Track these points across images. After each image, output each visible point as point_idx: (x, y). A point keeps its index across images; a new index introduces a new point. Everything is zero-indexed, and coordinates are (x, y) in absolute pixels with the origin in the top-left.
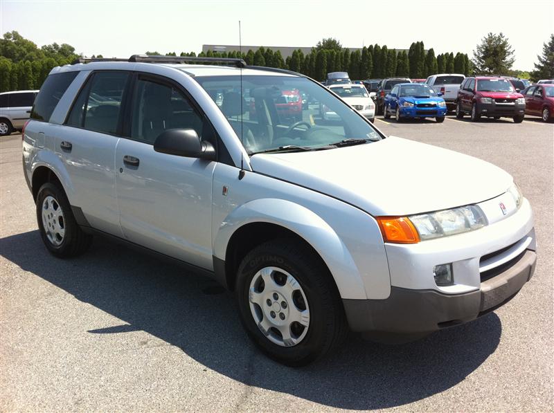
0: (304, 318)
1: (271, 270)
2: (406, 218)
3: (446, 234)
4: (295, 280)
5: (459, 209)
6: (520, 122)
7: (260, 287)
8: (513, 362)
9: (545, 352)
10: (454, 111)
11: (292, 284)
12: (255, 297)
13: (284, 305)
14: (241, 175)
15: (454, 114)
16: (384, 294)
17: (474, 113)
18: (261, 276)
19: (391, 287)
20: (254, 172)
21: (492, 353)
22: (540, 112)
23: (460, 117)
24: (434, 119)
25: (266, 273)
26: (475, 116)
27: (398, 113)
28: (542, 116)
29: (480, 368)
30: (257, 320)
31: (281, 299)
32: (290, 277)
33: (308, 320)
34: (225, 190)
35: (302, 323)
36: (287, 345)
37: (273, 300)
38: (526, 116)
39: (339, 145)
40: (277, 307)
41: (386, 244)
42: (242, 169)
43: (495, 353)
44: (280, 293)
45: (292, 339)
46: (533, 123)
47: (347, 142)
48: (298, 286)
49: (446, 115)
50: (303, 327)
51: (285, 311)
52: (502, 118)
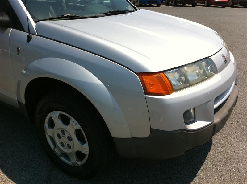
0: (85, 148)
1: (58, 113)
2: (162, 74)
3: (192, 83)
4: (76, 122)
5: (199, 62)
6: (195, 6)
7: (52, 124)
8: (223, 158)
9: (240, 148)
10: (165, 1)
11: (74, 125)
12: (49, 132)
13: (70, 139)
14: (29, 38)
15: (164, 3)
16: (145, 133)
17: (174, 2)
18: (51, 118)
19: (151, 129)
20: (39, 35)
21: (209, 152)
22: (203, 2)
23: (167, 4)
24: (156, 5)
25: (55, 115)
26: (175, 3)
27: (139, 2)
28: (204, 3)
29: (204, 165)
30: (52, 146)
31: (67, 135)
32: (72, 120)
33: (88, 150)
34: (18, 50)
35: (84, 152)
36: (73, 165)
37: (61, 135)
38: (198, 4)
39: (107, 14)
40: (64, 139)
41: (146, 96)
42: (30, 34)
43: (211, 151)
44: (66, 131)
45: (77, 162)
46: (201, 7)
47: (113, 12)
48: (78, 126)
49: (162, 3)
50: (85, 155)
51: (71, 143)
52: (187, 5)
